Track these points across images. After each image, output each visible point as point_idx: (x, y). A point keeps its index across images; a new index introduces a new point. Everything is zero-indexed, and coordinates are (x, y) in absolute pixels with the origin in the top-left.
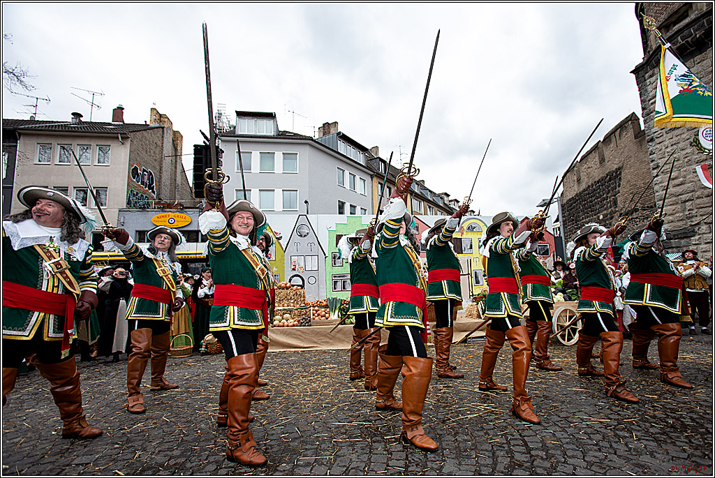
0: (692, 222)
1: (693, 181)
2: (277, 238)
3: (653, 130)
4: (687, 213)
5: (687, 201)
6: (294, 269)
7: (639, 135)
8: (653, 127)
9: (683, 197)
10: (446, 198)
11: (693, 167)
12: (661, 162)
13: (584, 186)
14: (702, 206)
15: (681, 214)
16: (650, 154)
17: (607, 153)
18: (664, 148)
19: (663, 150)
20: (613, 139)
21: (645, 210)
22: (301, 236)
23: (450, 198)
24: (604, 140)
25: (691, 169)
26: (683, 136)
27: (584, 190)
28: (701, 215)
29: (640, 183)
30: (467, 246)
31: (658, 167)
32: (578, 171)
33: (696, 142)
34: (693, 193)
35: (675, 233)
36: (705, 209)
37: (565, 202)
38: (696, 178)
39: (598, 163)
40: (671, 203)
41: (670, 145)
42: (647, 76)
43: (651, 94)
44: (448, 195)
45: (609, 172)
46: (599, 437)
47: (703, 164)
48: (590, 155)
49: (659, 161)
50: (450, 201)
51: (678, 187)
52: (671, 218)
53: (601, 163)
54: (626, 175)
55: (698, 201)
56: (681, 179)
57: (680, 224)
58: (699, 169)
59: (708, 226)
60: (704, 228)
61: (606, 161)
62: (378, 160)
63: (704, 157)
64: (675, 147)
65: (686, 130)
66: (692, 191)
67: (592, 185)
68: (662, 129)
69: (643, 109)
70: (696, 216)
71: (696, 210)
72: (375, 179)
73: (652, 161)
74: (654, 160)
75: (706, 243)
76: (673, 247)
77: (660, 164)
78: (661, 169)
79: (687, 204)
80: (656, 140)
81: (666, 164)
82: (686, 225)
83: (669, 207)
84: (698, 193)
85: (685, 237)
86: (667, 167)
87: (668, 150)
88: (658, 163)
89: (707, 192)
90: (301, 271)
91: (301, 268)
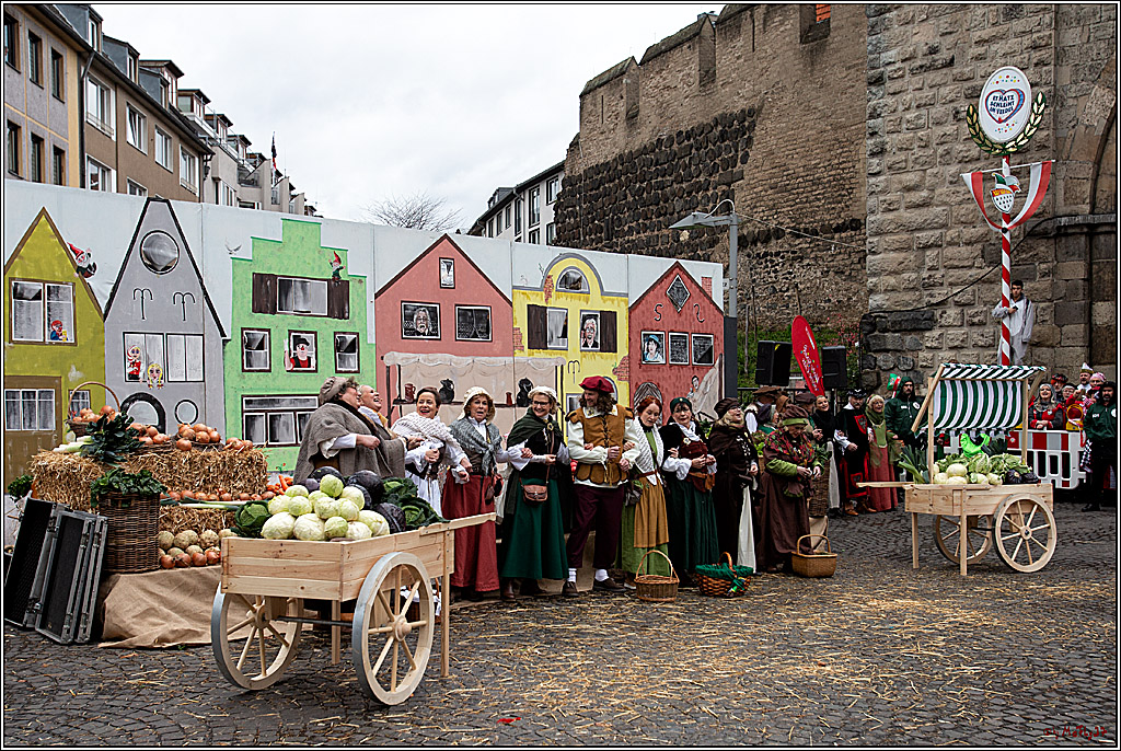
0: (932, 296)
1: (945, 204)
2: (79, 269)
3: (885, 58)
4: (925, 274)
5: (930, 247)
6: (134, 377)
8: (887, 49)
9: (925, 236)
11: (953, 169)
12: (891, 141)
14: (956, 263)
15: (914, 276)
16: (871, 117)
18: (901, 108)
19: (899, 114)
22: (152, 266)
25: (947, 174)
26: (944, 91)
28: (951, 284)
30: (556, 329)
31: (882, 152)
33: (972, 117)
34: (943, 230)
36: (960, 272)
40: (897, 245)
41: (914, 105)
49: (887, 138)
51: (917, 211)
52: (892, 280)
55: (950, 251)
56: (924, 194)
57: (907, 297)
59: (959, 310)
60: (953, 312)
64: (923, 111)
65: (951, 77)
66: (944, 226)
68: (903, 61)
70: (942, 284)
71: (942, 271)
73: (873, 134)
74: (876, 133)
75: (951, 348)
76: (888, 351)
77: (887, 147)
78: (888, 159)
79: (928, 253)
80: (887, 85)
81: (900, 149)
82: (919, 301)
83: (892, 255)
84: (951, 233)
85: (914, 330)
86: (902, 156)
87: (910, 116)
88: (884, 143)
89: (968, 233)
90: (155, 381)
91: (156, 374)
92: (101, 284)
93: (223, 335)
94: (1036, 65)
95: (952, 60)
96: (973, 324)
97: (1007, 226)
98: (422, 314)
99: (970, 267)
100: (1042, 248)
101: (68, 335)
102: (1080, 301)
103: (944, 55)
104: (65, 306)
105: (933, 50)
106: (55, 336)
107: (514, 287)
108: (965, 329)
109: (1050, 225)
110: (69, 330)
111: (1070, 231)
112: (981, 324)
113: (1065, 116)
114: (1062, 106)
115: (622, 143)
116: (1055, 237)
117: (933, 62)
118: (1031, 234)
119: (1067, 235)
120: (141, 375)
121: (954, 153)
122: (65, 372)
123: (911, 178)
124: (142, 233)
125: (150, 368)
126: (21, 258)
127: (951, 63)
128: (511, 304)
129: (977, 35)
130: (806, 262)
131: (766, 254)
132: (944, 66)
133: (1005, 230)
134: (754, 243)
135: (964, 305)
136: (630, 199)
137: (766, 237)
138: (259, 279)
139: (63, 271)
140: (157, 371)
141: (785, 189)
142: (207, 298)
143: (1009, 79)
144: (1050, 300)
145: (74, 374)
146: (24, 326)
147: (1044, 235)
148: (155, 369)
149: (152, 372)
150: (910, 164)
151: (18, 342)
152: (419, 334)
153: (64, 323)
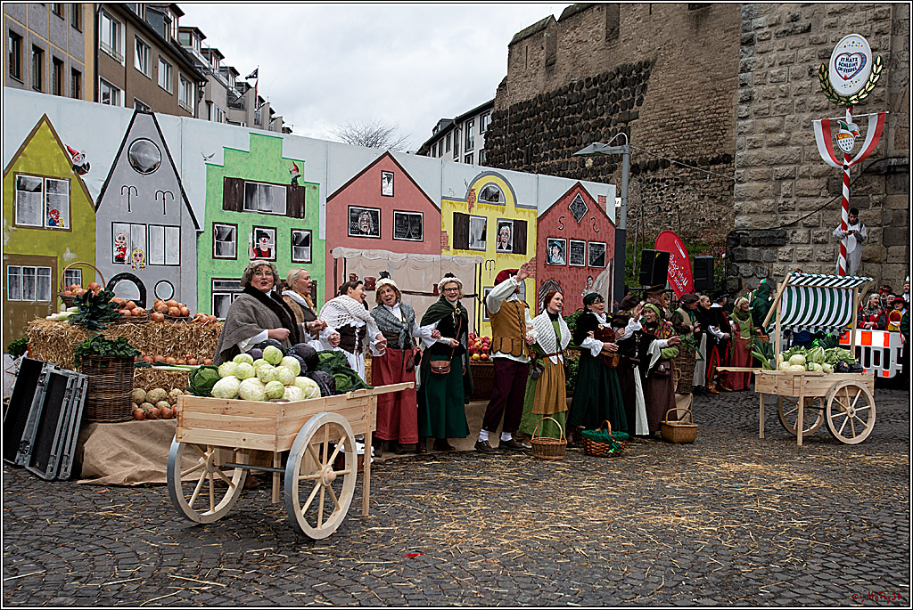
0: (785, 218)
2: (75, 167)
3: (756, 23)
4: (781, 201)
5: (786, 179)
6: (120, 259)
8: (757, 16)
9: (782, 170)
11: (806, 116)
12: (758, 91)
13: (560, 81)
14: (806, 193)
15: (772, 201)
16: (742, 71)
17: (630, 20)
18: (767, 64)
19: (764, 70)
21: (681, 167)
25: (801, 120)
26: (802, 52)
28: (801, 209)
30: (477, 232)
31: (750, 100)
33: (823, 74)
34: (797, 166)
35: (756, 235)
36: (809, 200)
39: (602, 36)
40: (759, 176)
41: (777, 62)
48: (587, 14)
49: (754, 89)
51: (776, 150)
52: (754, 205)
53: (608, 40)
54: (658, 84)
55: (801, 183)
56: (783, 135)
57: (766, 219)
58: (817, 125)
59: (806, 231)
60: (801, 232)
61: (622, 38)
64: (785, 68)
65: (808, 41)
66: (797, 162)
68: (770, 26)
70: (794, 209)
71: (795, 199)
73: (743, 85)
74: (746, 84)
75: (799, 261)
76: (748, 262)
77: (754, 95)
78: (755, 106)
79: (784, 183)
80: (757, 45)
81: (765, 98)
82: (775, 222)
83: (755, 184)
84: (803, 169)
85: (770, 245)
86: (766, 104)
87: (773, 71)
88: (752, 93)
89: (817, 168)
90: (138, 264)
91: (139, 258)
92: (94, 181)
93: (197, 227)
94: (877, 33)
95: (810, 26)
96: (818, 243)
97: (848, 164)
98: (365, 217)
99: (817, 196)
100: (875, 183)
101: (64, 222)
102: (902, 227)
103: (803, 23)
104: (63, 198)
105: (795, 19)
106: (53, 223)
107: (443, 198)
108: (811, 246)
109: (882, 164)
110: (66, 218)
111: (898, 170)
112: (824, 242)
113: (899, 76)
114: (896, 68)
115: (541, 85)
116: (886, 174)
117: (794, 28)
118: (866, 172)
119: (895, 173)
120: (126, 258)
121: (808, 104)
122: (61, 253)
123: (772, 122)
124: (130, 140)
125: (134, 253)
126: (25, 155)
127: (808, 30)
128: (440, 211)
130: (686, 187)
131: (654, 180)
132: (802, 32)
133: (846, 167)
134: (645, 170)
135: (811, 227)
136: (546, 131)
137: (655, 166)
138: (229, 183)
139: (60, 168)
140: (140, 255)
141: (671, 128)
142: (184, 195)
143: (854, 45)
144: (880, 226)
145: (68, 255)
146: (26, 213)
147: (877, 172)
148: (138, 253)
149: (135, 255)
150: (772, 111)
151: (21, 227)
152: (362, 233)
153: (61, 212)
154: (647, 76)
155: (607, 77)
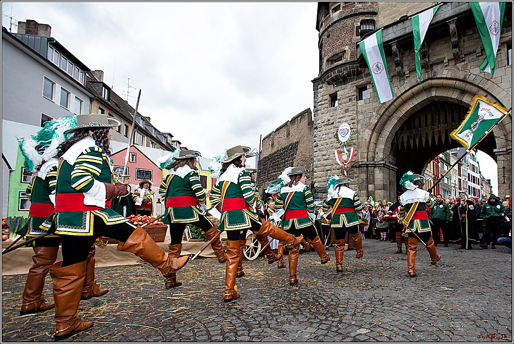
1: (332, 159)
3: (318, 122)
5: (329, 170)
7: (311, 123)
8: (318, 120)
9: (327, 168)
10: (169, 138)
11: (334, 150)
13: (275, 150)
15: (325, 178)
16: (314, 137)
17: (292, 130)
19: (321, 136)
20: (296, 122)
23: (173, 139)
24: (291, 121)
26: (332, 130)
27: (275, 153)
29: (307, 155)
31: (317, 146)
32: (273, 138)
35: (321, 189)
37: (262, 158)
38: (334, 158)
39: (286, 135)
40: (321, 170)
41: (324, 134)
42: (319, 86)
43: (319, 99)
44: (172, 136)
45: (291, 144)
46: (261, 318)
47: (338, 149)
48: (282, 129)
49: (318, 142)
50: (173, 141)
51: (326, 161)
52: (320, 179)
53: (287, 136)
54: (301, 147)
55: (333, 171)
56: (327, 156)
57: (323, 184)
58: (336, 153)
61: (291, 136)
62: (102, 85)
63: (339, 146)
64: (327, 135)
65: (333, 127)
66: (332, 165)
67: (280, 149)
68: (322, 123)
69: (315, 107)
72: (95, 103)
73: (315, 141)
78: (319, 148)
79: (328, 172)
80: (318, 129)
81: (321, 145)
83: (320, 172)
84: (334, 167)
86: (322, 147)
87: (324, 137)
88: (317, 144)
89: (338, 167)
94: (352, 124)
100: (355, 170)
102: (365, 184)
103: (331, 122)
105: (329, 120)
109: (357, 164)
113: (360, 137)
116: (358, 167)
117: (329, 123)
118: (352, 166)
119: (361, 167)
123: (324, 153)
127: (333, 123)
129: (339, 116)
132: (331, 124)
133: (345, 165)
147: (356, 167)
150: (324, 149)
154: (297, 146)
155: (287, 147)
